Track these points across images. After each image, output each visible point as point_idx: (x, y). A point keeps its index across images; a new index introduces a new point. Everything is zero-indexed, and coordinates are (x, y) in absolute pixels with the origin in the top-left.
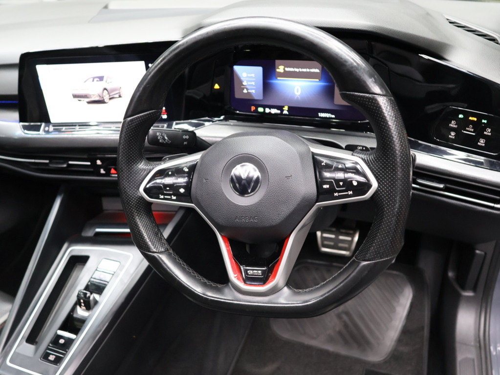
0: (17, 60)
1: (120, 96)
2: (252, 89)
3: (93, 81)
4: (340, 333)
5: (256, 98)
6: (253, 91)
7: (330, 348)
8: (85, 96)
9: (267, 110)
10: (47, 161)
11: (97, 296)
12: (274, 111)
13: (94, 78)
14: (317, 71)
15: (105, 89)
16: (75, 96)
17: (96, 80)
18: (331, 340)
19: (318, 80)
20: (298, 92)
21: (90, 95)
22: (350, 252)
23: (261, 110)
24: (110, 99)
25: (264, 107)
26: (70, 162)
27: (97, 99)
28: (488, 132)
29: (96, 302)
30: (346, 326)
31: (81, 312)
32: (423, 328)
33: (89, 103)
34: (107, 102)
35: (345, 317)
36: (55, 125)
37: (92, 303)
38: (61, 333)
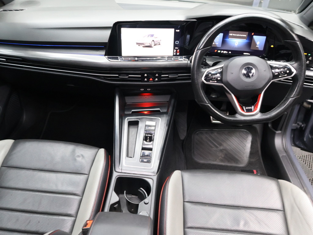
0: (112, 25)
1: (159, 44)
2: (217, 43)
3: (148, 37)
5: (218, 46)
6: (217, 44)
8: (143, 44)
9: (222, 52)
10: (118, 75)
12: (225, 52)
13: (149, 35)
14: (246, 36)
15: (153, 41)
16: (137, 44)
17: (149, 36)
19: (245, 39)
20: (237, 44)
21: (145, 43)
23: (219, 51)
24: (155, 45)
25: (221, 50)
26: (129, 76)
27: (149, 45)
28: (310, 58)
32: (258, 151)
33: (143, 47)
34: (152, 46)
36: (125, 57)
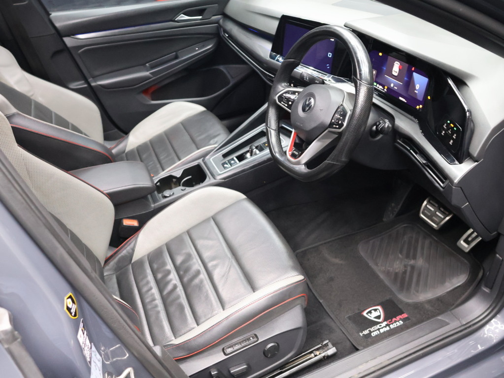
4: (396, 274)
7: (382, 276)
11: (258, 152)
18: (388, 273)
22: (438, 227)
28: (454, 136)
29: (256, 154)
30: (405, 272)
31: (248, 155)
35: (409, 269)
37: (253, 153)
38: (235, 159)
